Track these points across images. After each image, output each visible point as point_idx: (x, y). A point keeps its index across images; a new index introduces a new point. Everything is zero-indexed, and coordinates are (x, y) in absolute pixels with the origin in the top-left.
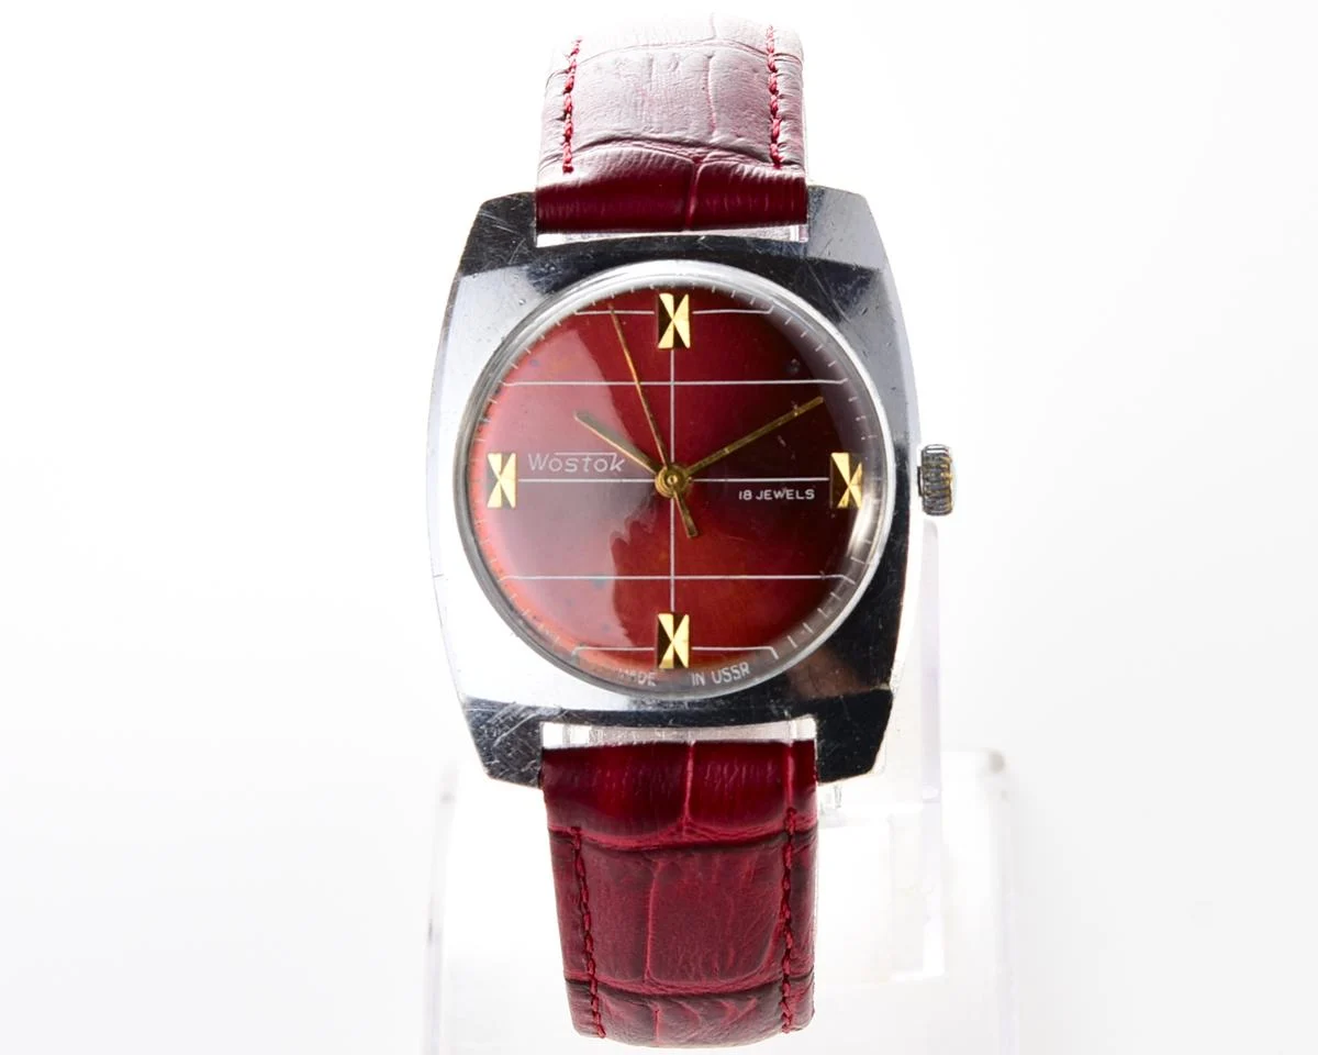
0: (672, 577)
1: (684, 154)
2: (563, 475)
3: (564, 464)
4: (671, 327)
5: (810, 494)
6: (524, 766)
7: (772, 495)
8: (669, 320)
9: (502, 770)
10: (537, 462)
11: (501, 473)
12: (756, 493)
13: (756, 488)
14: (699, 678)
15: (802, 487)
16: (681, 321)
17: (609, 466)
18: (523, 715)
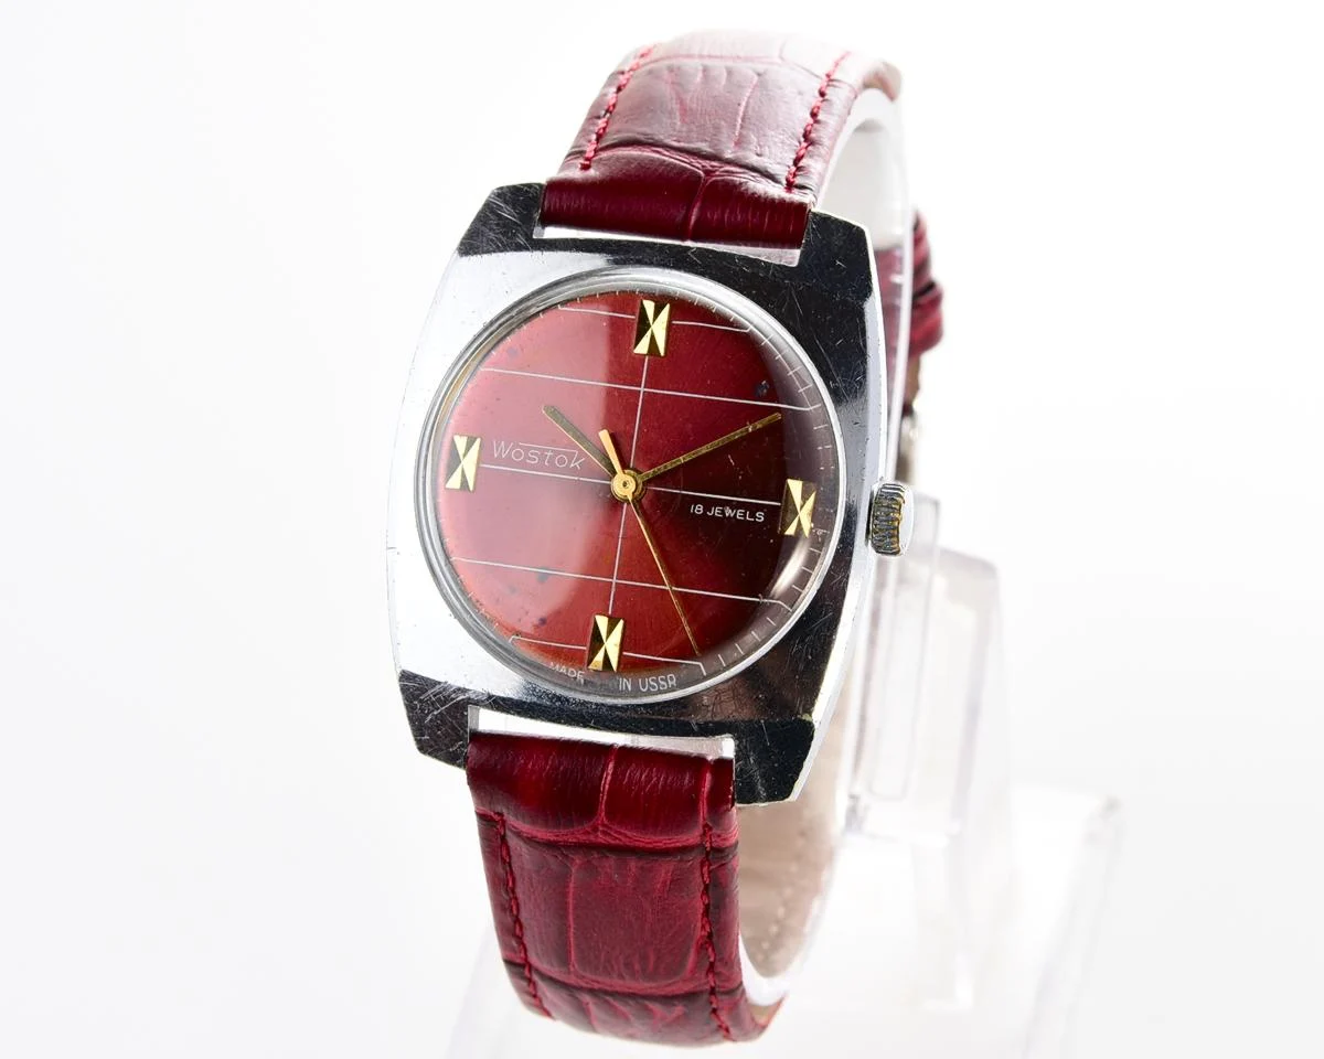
0: (614, 581)
1: (697, 166)
2: (523, 465)
3: (526, 454)
4: (649, 334)
5: (760, 517)
6: (452, 746)
7: (723, 512)
8: (649, 326)
9: (431, 747)
10: (502, 449)
11: (465, 455)
12: (708, 508)
13: (709, 504)
14: (626, 683)
15: (753, 509)
16: (659, 328)
17: (570, 462)
18: (453, 696)
